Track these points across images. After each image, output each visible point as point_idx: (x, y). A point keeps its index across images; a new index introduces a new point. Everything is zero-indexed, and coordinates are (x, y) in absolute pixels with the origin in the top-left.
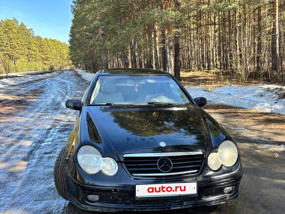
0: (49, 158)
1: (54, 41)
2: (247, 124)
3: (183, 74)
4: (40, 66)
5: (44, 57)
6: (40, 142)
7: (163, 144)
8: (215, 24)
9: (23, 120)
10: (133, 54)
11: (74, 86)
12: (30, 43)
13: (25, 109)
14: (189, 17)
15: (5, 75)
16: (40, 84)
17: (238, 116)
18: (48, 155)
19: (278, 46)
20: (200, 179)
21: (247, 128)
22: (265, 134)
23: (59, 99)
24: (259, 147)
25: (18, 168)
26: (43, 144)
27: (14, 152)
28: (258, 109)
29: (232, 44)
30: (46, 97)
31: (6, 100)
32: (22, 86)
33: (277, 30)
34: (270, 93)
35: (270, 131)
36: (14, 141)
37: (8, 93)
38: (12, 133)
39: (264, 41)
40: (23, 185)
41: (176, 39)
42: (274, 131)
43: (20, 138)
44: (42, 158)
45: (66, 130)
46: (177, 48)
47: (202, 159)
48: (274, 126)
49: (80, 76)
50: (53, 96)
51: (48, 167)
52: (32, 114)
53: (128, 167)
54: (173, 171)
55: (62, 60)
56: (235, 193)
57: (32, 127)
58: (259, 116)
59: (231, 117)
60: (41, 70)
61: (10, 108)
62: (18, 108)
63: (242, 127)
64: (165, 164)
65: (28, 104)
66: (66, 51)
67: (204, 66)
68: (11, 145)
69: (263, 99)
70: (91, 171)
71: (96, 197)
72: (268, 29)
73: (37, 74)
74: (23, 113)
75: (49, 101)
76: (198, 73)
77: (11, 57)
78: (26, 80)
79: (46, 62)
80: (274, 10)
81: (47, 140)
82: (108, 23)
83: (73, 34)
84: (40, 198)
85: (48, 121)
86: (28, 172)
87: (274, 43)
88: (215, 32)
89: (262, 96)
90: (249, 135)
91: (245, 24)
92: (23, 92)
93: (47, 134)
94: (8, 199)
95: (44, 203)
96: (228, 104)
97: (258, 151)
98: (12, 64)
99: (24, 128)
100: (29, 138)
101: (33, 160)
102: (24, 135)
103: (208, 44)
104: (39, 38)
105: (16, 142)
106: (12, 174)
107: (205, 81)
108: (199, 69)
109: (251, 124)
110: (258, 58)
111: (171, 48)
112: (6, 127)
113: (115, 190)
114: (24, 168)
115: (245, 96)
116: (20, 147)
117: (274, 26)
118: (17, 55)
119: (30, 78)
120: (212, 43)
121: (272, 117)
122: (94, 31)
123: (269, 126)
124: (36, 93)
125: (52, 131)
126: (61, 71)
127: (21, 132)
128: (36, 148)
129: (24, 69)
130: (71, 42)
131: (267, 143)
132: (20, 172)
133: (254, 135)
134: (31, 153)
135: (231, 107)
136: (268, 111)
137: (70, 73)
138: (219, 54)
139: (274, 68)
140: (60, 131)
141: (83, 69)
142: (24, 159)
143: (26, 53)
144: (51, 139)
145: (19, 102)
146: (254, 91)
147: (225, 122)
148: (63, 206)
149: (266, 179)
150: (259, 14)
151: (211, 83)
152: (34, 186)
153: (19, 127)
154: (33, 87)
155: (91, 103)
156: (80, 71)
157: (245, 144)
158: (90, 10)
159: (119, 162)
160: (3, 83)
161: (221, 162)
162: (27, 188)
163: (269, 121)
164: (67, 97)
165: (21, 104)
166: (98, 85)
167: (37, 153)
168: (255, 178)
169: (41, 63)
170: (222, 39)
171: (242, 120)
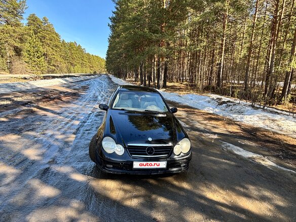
0: (89, 133)
1: (97, 57)
2: (199, 120)
3: (168, 84)
4: (89, 71)
5: (91, 65)
6: (84, 122)
7: (150, 139)
8: (188, 56)
9: (76, 106)
10: (141, 70)
11: (107, 85)
12: (83, 57)
13: (77, 99)
14: (174, 52)
15: (68, 74)
16: (88, 82)
17: (194, 114)
18: (88, 132)
19: (221, 73)
20: (169, 159)
21: (198, 122)
22: (208, 127)
23: (97, 94)
24: (204, 135)
25: (70, 139)
26: (86, 124)
27: (69, 128)
28: (206, 110)
29: (197, 69)
30: (90, 92)
31: (67, 92)
32: (77, 83)
33: (222, 64)
34: (213, 101)
35: (211, 125)
36: (69, 121)
37: (69, 87)
38: (68, 115)
39: (215, 69)
40: (72, 151)
41: (166, 65)
42: (213, 125)
43: (73, 119)
44: (84, 133)
45: (99, 115)
46: (166, 70)
47: (171, 149)
48: (214, 122)
49: (110, 79)
50: (94, 92)
51: (87, 139)
52: (81, 103)
53: (130, 151)
54: (154, 155)
55: (101, 68)
56: (187, 167)
57: (80, 112)
58: (206, 115)
59: (191, 114)
60: (88, 73)
61: (69, 98)
62: (74, 98)
63: (196, 121)
64: (150, 150)
65: (79, 96)
66: (104, 64)
67: (180, 80)
68: (68, 123)
69: (210, 104)
70: (109, 151)
71: (111, 166)
72: (217, 62)
73: (86, 75)
74: (76, 102)
75: (91, 95)
76: (176, 84)
77: (72, 64)
78: (80, 79)
79: (92, 68)
80: (222, 53)
81: (88, 121)
82: (128, 51)
83: (108, 54)
84: (81, 160)
85: (90, 108)
86: (76, 142)
87: (220, 71)
88: (188, 61)
89: (209, 102)
90: (199, 127)
91: (205, 59)
92: (77, 88)
93: (89, 117)
94: (63, 159)
95: (83, 163)
96: (190, 105)
97: (203, 137)
98: (72, 68)
99: (76, 112)
100: (78, 120)
101: (79, 135)
102: (75, 117)
103: (183, 67)
104: (88, 54)
105: (70, 121)
106: (66, 143)
107: (180, 89)
108: (177, 82)
109: (201, 119)
110: (210, 78)
111: (162, 69)
112: (66, 111)
113: (122, 163)
114: (73, 139)
115: (200, 101)
116: (72, 125)
117: (221, 61)
118: (75, 63)
119: (82, 78)
120: (186, 67)
121: (213, 117)
122: (120, 55)
123: (211, 122)
124: (85, 88)
125: (91, 115)
126: (100, 75)
127: (74, 115)
128: (81, 126)
129: (79, 72)
130: (107, 58)
131: (208, 133)
132: (71, 142)
133: (202, 127)
134: (78, 129)
135: (191, 108)
136: (211, 112)
137: (105, 76)
138: (189, 74)
139: (218, 84)
140: (96, 116)
141: (113, 75)
142: (74, 133)
143: (81, 63)
144: (90, 121)
145: (74, 94)
146: (205, 99)
147: (187, 117)
148: (93, 166)
149: (205, 156)
150: (213, 53)
151: (183, 91)
152: (78, 152)
153: (73, 111)
154: (83, 84)
155: (113, 107)
156: (111, 76)
157: (197, 132)
158: (118, 43)
159: (125, 148)
160: (66, 81)
161: (181, 150)
162: (74, 153)
163: (211, 119)
164: (102, 93)
165: (75, 95)
166: (118, 96)
167: (82, 130)
168: (199, 155)
169: (89, 69)
170: (191, 65)
171: (197, 117)
